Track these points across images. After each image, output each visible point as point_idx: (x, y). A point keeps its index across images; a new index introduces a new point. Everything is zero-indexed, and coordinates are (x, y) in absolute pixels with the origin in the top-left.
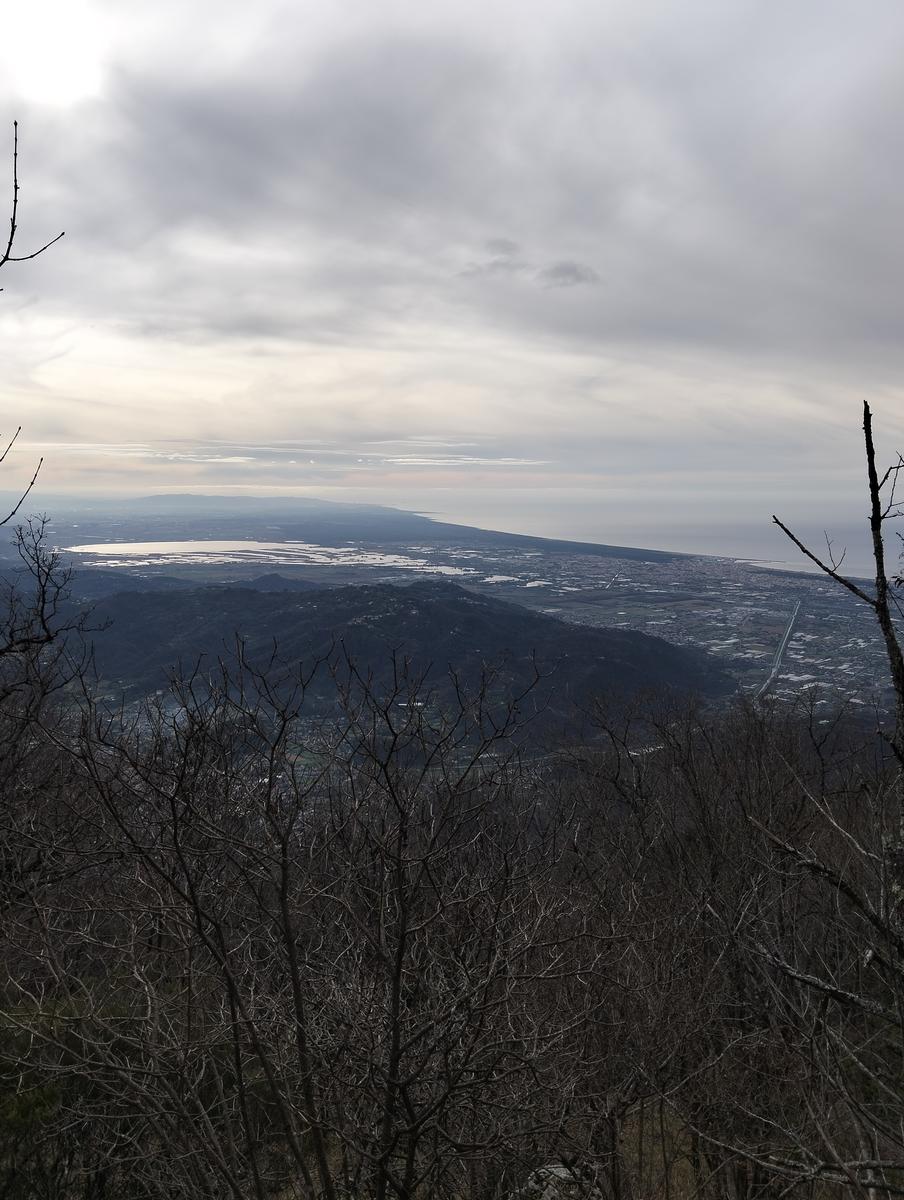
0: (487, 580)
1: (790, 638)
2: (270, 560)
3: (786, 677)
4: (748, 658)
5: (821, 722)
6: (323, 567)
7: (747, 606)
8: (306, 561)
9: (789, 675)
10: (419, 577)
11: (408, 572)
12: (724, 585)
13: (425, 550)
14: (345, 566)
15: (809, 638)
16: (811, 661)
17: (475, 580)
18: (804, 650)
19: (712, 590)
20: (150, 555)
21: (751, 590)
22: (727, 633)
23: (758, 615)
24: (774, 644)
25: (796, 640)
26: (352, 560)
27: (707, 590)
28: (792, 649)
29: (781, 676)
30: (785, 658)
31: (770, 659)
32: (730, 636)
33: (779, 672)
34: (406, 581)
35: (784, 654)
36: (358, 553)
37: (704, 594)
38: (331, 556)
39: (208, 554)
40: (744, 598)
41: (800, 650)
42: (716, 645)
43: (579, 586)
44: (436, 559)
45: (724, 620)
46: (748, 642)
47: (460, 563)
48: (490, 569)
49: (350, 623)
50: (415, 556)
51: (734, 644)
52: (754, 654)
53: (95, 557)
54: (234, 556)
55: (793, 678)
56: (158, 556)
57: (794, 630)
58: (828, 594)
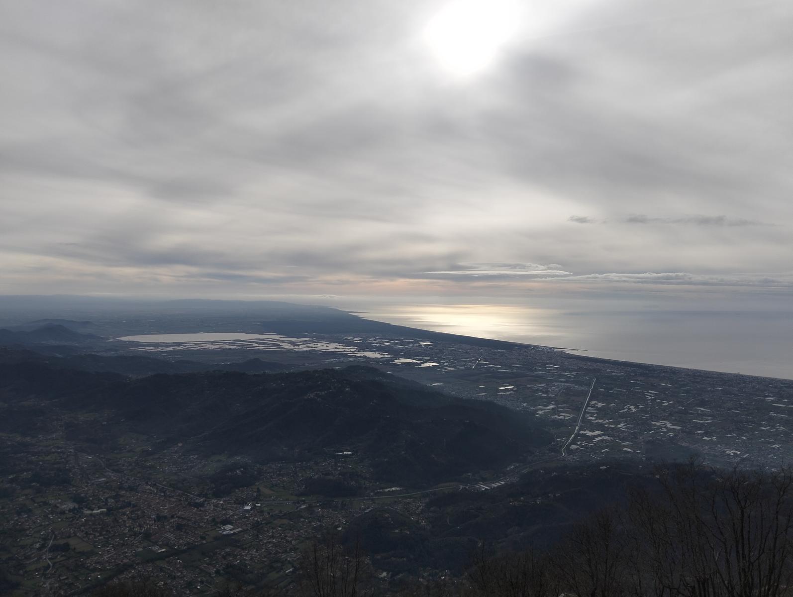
0: (396, 361)
1: (588, 405)
2: (254, 347)
3: (584, 433)
4: (561, 419)
5: (601, 468)
6: (289, 352)
7: (561, 382)
8: (278, 348)
9: (586, 432)
10: (351, 359)
11: (344, 355)
12: (547, 367)
13: (357, 340)
14: (303, 351)
15: (600, 405)
16: (600, 421)
17: (387, 362)
18: (596, 413)
19: (540, 370)
20: (174, 343)
21: (565, 371)
22: (549, 401)
23: (568, 388)
24: (577, 409)
25: (592, 407)
26: (308, 347)
27: (536, 370)
28: (588, 413)
29: (581, 432)
30: (584, 420)
31: (574, 420)
32: (550, 403)
33: (580, 430)
34: (343, 362)
35: (584, 416)
36: (312, 342)
37: (535, 373)
38: (294, 344)
39: (212, 343)
40: (560, 376)
41: (594, 413)
42: (541, 410)
43: (455, 367)
44: (363, 347)
45: (546, 392)
46: (561, 408)
47: (379, 349)
48: (398, 354)
49: (306, 397)
50: (349, 344)
51: (553, 409)
52: (565, 416)
53: (137, 344)
54: (230, 344)
55: (589, 433)
56: (179, 344)
57: (591, 400)
58: (613, 374)
